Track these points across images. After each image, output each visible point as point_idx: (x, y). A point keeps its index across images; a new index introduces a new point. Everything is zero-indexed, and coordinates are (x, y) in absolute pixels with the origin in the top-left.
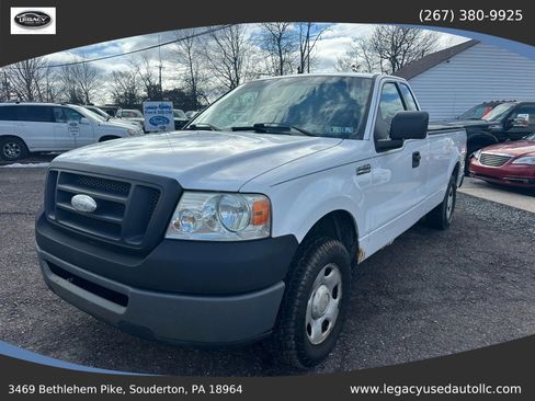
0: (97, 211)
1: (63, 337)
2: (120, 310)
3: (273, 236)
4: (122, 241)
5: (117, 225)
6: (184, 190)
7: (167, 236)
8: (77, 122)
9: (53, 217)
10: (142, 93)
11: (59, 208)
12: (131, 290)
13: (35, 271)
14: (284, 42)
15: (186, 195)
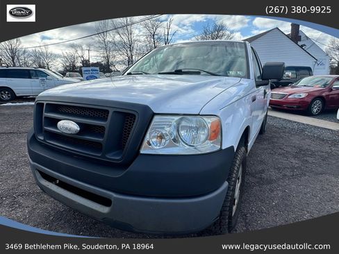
0: (79, 133)
1: (53, 221)
2: (104, 210)
3: (223, 148)
4: (103, 156)
5: (99, 144)
6: (154, 114)
7: (142, 152)
8: (45, 78)
9: (42, 138)
10: (79, 64)
11: (47, 131)
12: (115, 195)
13: (27, 171)
14: (156, 37)
15: (156, 118)
